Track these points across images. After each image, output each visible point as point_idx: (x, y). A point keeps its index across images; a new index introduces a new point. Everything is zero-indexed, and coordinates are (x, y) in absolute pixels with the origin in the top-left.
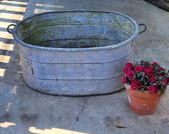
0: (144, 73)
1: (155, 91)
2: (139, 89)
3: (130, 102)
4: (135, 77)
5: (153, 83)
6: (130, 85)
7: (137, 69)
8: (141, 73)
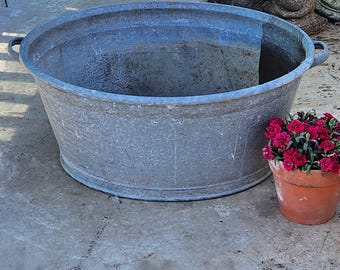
0: (308, 135)
1: (334, 168)
2: (300, 167)
3: (281, 198)
4: (291, 142)
5: (328, 153)
6: (281, 162)
7: (293, 128)
8: (303, 134)
